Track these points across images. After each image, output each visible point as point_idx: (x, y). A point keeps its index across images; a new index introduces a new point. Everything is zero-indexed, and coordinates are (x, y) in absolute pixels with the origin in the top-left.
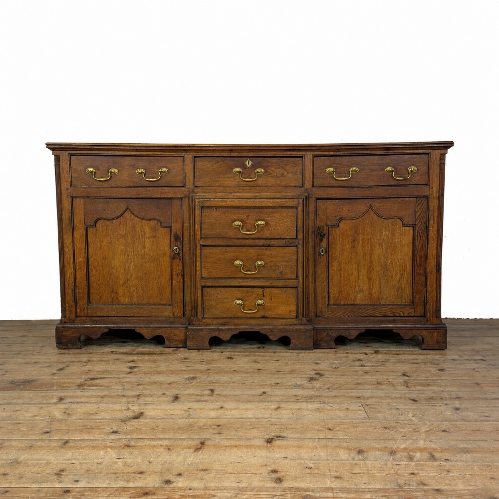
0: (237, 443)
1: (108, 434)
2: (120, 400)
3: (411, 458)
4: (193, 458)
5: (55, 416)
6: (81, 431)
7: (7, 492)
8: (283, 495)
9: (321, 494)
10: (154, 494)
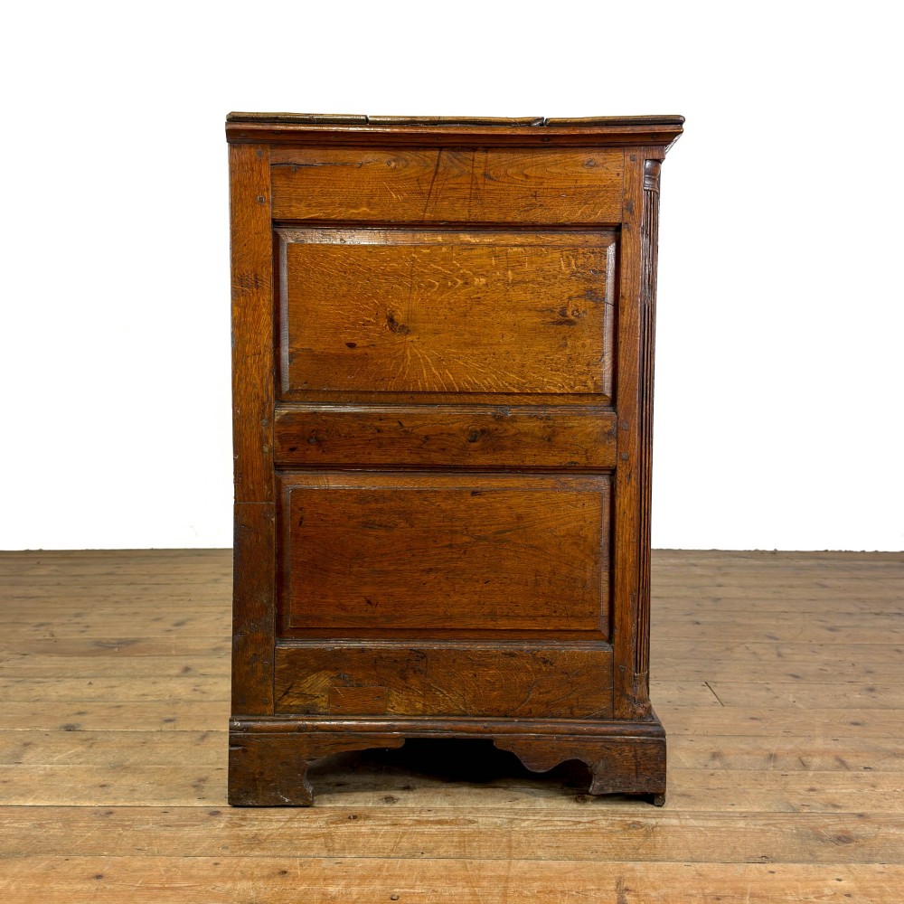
3: (805, 766)
5: (179, 695)
7: (111, 813)
8: (592, 822)
9: (658, 820)
10: (367, 818)
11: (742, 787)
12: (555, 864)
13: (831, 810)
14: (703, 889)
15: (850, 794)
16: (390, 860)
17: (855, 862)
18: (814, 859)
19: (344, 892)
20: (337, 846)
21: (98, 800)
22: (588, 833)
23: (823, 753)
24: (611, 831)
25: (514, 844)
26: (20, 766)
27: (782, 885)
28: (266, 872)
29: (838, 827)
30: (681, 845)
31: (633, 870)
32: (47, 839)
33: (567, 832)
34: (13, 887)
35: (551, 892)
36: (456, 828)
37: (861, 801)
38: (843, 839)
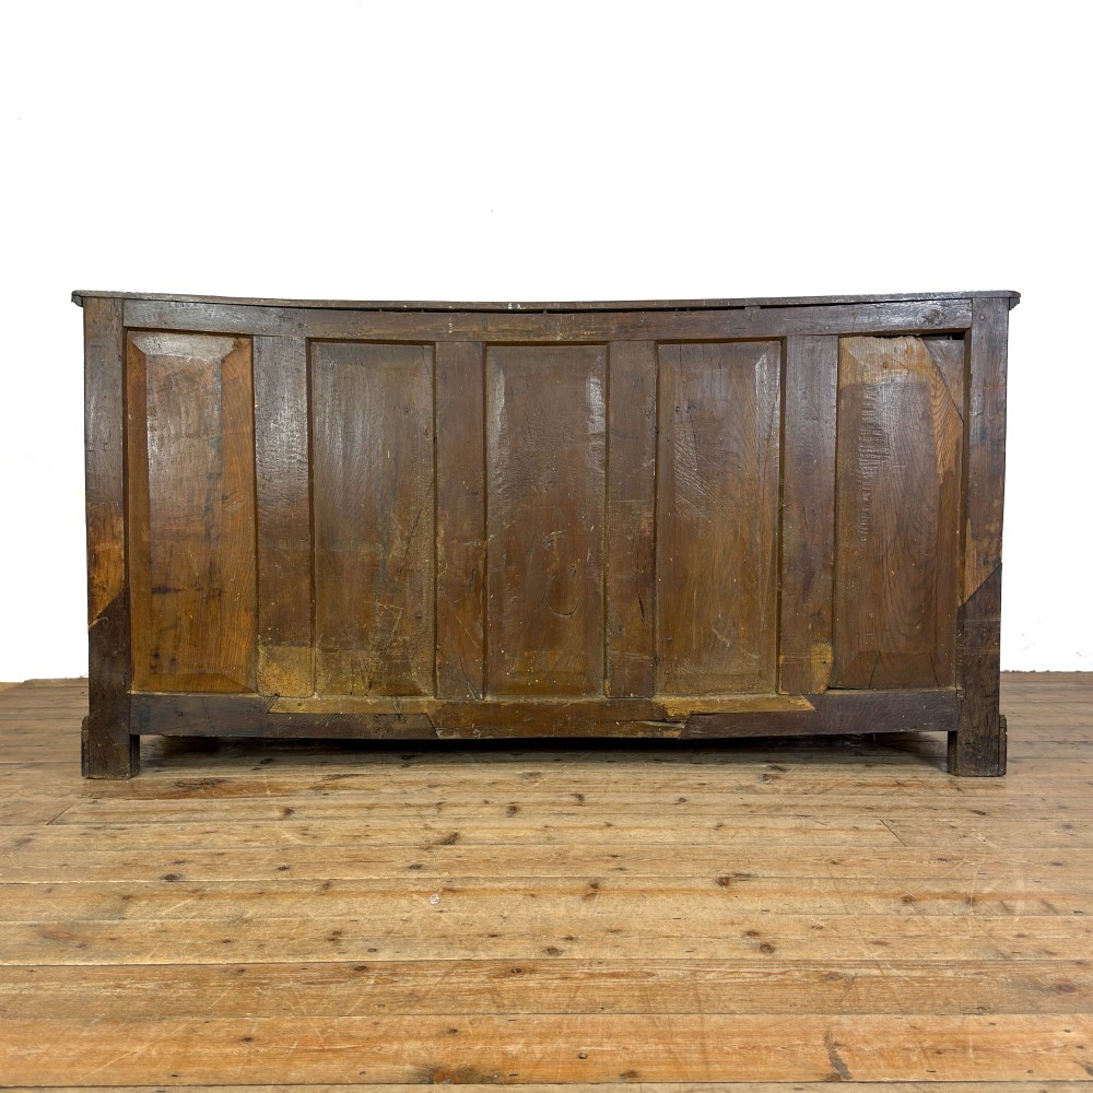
0: (662, 885)
1: (403, 870)
2: (406, 811)
4: (585, 911)
5: (286, 840)
6: (350, 865)
7: (243, 971)
8: (784, 973)
9: (857, 970)
10: (533, 971)
11: (942, 934)
12: (752, 1018)
13: (1046, 957)
14: (920, 1043)
15: (1064, 940)
16: (568, 1017)
17: (1082, 1013)
18: (1036, 1010)
19: (525, 1050)
20: (506, 1002)
21: (225, 957)
22: (781, 985)
23: (1027, 896)
24: (807, 983)
25: (702, 998)
26: (125, 922)
27: (1006, 1037)
28: (434, 1031)
29: (1057, 976)
30: (887, 996)
31: (839, 1024)
32: (178, 1000)
33: (758, 984)
34: (154, 1053)
35: (754, 1047)
36: (634, 982)
37: (1077, 948)
38: (1064, 988)
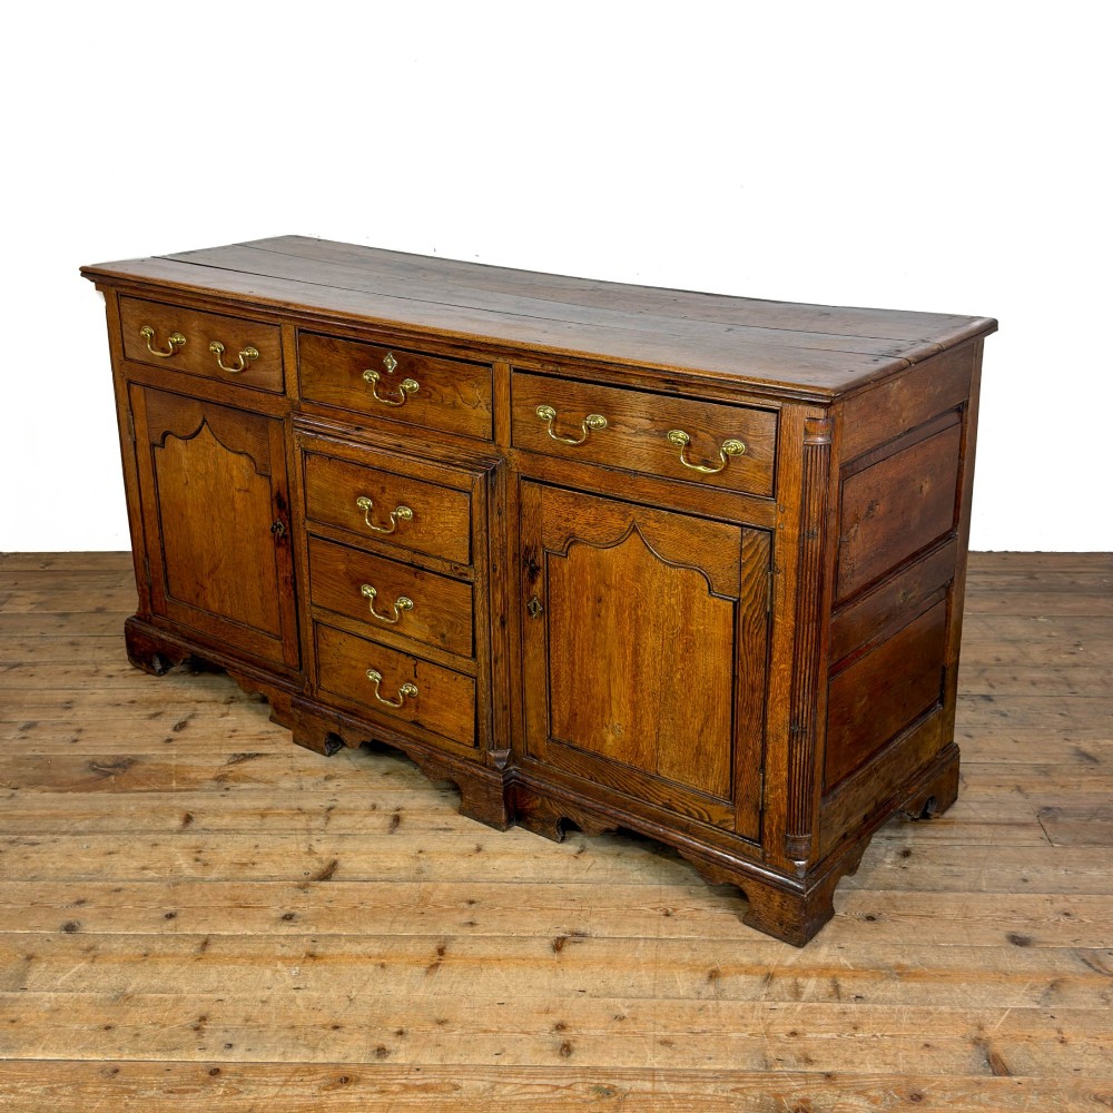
0: (501, 951)
1: (277, 921)
2: (297, 822)
3: (797, 993)
4: (424, 990)
5: (179, 869)
7: (117, 1071)
8: (570, 1087)
9: (633, 1083)
10: (358, 1081)
13: (802, 1067)
15: (828, 1041)
21: (104, 1051)
22: (563, 1104)
23: (822, 971)
24: (585, 1102)
26: (25, 995)
33: (544, 1103)
36: (440, 1098)
37: (836, 1053)
